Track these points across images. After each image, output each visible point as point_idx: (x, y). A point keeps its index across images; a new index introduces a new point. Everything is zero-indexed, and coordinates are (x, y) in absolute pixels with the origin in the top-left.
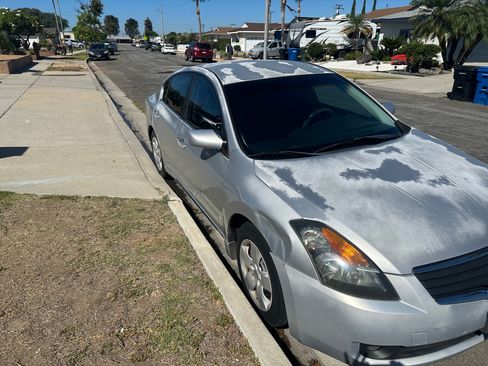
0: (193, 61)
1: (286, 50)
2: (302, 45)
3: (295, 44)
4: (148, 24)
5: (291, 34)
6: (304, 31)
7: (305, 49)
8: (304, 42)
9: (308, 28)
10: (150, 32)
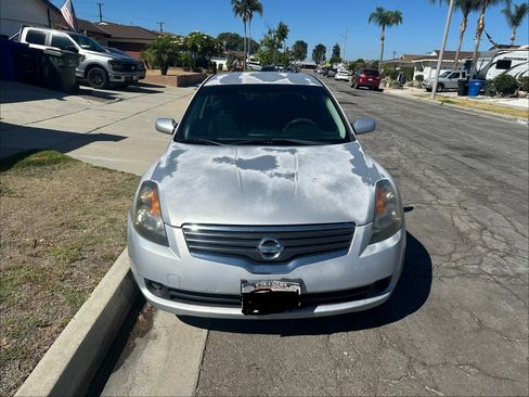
0: (357, 88)
1: (467, 82)
2: (488, 77)
3: (480, 76)
4: (337, 50)
5: (479, 64)
6: (496, 60)
7: (491, 81)
8: (493, 73)
9: (501, 57)
10: (336, 58)
